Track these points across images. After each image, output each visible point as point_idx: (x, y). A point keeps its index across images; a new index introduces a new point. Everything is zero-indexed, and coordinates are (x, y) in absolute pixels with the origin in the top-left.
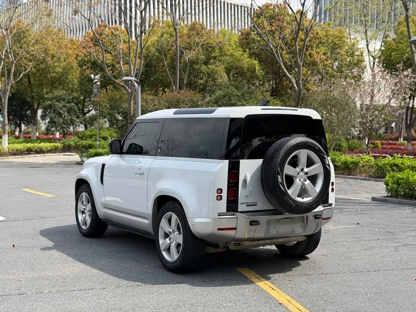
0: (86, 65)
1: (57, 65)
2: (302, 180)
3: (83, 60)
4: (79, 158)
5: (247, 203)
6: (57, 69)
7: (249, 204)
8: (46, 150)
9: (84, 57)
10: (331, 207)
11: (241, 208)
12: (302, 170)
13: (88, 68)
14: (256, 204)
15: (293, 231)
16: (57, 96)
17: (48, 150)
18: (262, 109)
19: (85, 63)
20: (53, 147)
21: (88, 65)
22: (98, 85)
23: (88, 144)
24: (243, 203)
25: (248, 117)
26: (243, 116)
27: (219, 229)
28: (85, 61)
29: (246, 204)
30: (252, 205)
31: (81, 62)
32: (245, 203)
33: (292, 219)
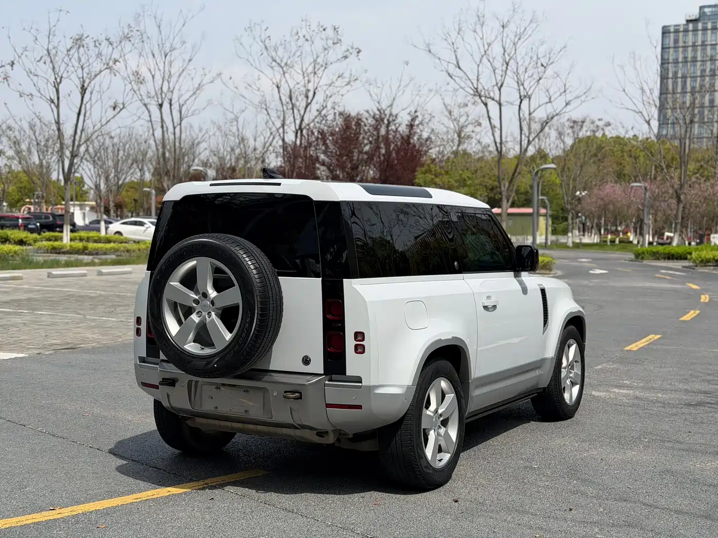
10: (360, 384)
15: (246, 411)
18: (211, 185)
33: (247, 390)
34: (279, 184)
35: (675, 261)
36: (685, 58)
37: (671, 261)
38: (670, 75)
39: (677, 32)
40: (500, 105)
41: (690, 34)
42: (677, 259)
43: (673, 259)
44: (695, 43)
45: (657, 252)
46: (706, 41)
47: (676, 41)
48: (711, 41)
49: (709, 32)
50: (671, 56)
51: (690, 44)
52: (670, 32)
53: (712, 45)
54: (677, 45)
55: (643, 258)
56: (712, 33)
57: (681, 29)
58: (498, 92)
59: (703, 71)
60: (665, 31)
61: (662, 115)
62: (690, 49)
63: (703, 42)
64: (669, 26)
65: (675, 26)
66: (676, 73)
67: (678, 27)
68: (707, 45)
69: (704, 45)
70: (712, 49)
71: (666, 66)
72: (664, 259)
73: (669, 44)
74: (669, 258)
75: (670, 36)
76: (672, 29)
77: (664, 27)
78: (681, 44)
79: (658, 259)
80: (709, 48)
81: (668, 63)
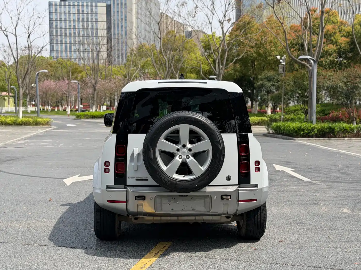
0: (294, 47)
1: (273, 50)
2: (184, 157)
3: (292, 43)
4: (266, 130)
5: (136, 177)
6: (273, 53)
7: (139, 179)
8: (253, 123)
9: (292, 41)
10: (257, 188)
11: (129, 182)
12: (184, 146)
13: (295, 50)
14: (147, 179)
15: (193, 209)
16: (268, 76)
17: (256, 123)
18: (159, 83)
19: (294, 45)
20: (261, 120)
21: (296, 47)
22: (283, 64)
23: (290, 118)
24: (132, 178)
25: (141, 91)
26: (136, 90)
27: (109, 201)
28: (294, 44)
29: (135, 179)
30: (142, 180)
31: (290, 45)
32: (134, 177)
33: (193, 198)
34: (206, 83)
35: (96, 119)
36: (61, 18)
37: (94, 119)
38: (54, 27)
39: (56, 5)
40: (16, 36)
41: (63, 7)
42: (97, 118)
43: (95, 118)
44: (65, 11)
45: (87, 115)
46: (71, 11)
47: (56, 10)
48: (73, 11)
49: (72, 7)
50: (54, 16)
51: (63, 12)
52: (52, 5)
53: (73, 13)
54: (57, 12)
55: (80, 118)
56: (73, 8)
57: (58, 4)
58: (15, 30)
59: (70, 26)
60: (50, 4)
61: (51, 46)
62: (63, 14)
63: (69, 11)
64: (52, 2)
65: (55, 2)
66: (56, 26)
67: (56, 3)
68: (71, 13)
69: (69, 13)
70: (73, 15)
71: (52, 22)
72: (91, 118)
73: (53, 11)
74: (93, 118)
75: (52, 7)
76: (54, 4)
77: (49, 2)
78: (58, 11)
79: (87, 118)
80: (72, 15)
81: (53, 20)
